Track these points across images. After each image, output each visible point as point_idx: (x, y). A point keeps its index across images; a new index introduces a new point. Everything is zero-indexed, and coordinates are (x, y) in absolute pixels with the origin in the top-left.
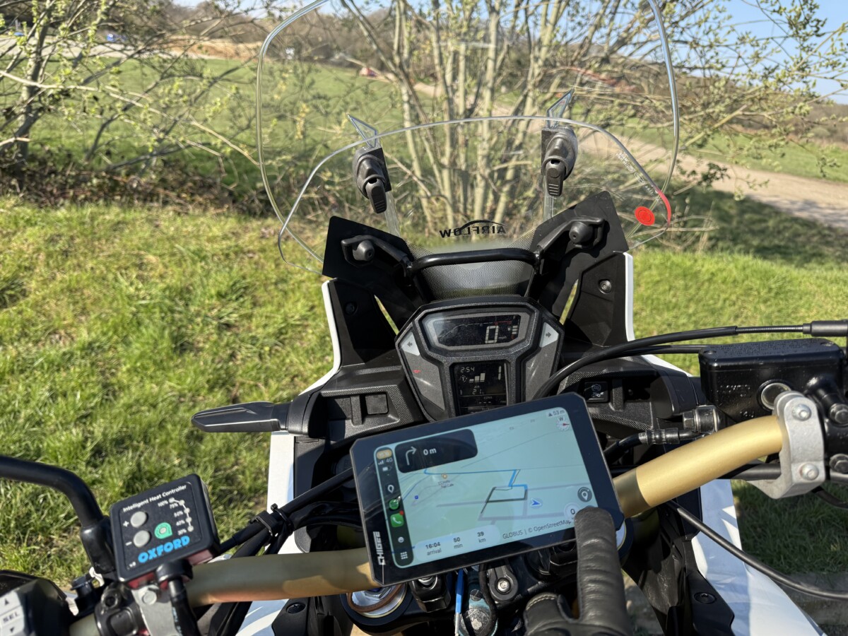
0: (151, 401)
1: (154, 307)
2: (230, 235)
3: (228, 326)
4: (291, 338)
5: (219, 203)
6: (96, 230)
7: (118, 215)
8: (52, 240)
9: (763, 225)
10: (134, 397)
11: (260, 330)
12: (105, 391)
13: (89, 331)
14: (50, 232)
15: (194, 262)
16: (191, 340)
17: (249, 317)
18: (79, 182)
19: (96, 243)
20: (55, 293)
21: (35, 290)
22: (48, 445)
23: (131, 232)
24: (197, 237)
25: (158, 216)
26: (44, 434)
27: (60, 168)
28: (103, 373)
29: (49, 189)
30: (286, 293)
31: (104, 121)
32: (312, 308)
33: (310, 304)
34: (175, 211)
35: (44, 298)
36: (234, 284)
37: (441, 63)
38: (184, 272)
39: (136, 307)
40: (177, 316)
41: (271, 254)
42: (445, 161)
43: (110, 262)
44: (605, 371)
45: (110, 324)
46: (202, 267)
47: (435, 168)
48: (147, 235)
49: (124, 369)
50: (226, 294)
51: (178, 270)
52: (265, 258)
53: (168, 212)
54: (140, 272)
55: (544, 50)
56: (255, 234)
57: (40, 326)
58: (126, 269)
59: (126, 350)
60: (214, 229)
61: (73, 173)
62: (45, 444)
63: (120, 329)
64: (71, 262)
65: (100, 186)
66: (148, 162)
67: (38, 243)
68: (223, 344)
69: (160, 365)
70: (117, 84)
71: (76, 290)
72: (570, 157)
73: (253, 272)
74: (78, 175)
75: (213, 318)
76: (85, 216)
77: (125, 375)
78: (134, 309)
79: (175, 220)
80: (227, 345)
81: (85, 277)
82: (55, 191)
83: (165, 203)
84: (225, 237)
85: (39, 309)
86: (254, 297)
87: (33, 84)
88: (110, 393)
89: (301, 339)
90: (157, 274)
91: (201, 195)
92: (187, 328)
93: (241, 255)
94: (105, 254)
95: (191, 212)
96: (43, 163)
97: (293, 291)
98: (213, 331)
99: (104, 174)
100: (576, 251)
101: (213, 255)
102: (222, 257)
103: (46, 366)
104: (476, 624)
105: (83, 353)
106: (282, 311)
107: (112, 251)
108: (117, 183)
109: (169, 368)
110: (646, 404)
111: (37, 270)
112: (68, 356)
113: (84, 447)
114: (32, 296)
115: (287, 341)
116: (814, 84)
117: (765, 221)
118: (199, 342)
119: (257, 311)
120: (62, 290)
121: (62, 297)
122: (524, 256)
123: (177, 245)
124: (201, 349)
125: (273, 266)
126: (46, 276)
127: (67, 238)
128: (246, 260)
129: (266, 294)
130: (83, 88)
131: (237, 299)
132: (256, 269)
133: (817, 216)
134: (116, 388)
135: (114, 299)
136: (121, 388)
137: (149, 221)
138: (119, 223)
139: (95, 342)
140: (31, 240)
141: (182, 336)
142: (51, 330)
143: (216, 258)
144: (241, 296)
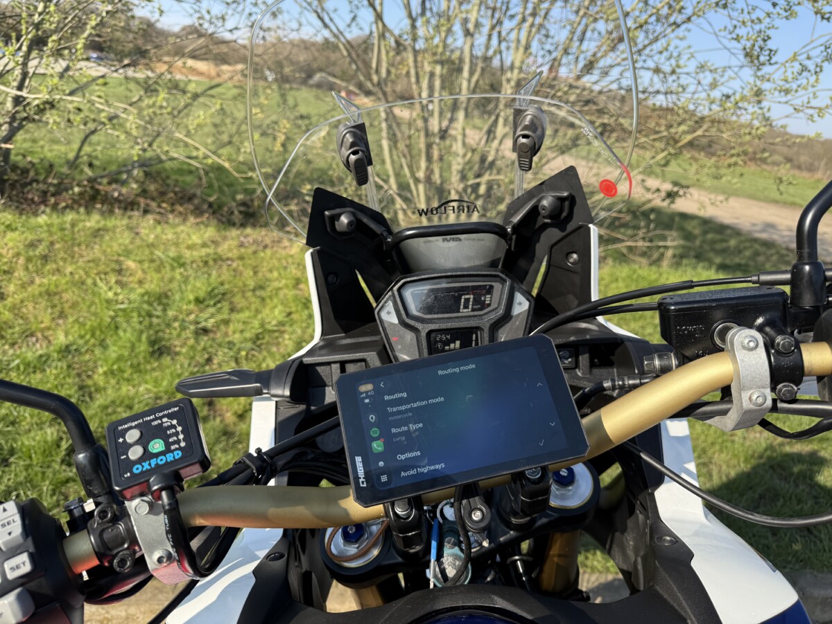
0: (127, 402)
1: (132, 311)
2: (209, 243)
3: (205, 331)
4: (268, 343)
5: (198, 212)
6: (77, 236)
7: (98, 222)
8: (32, 245)
9: (724, 245)
10: (109, 399)
11: (237, 336)
12: (81, 393)
13: (66, 335)
14: (30, 237)
15: (173, 269)
16: (168, 344)
17: (226, 322)
18: (60, 189)
19: (76, 249)
20: (33, 296)
21: (14, 293)
22: (23, 444)
23: (111, 239)
24: (177, 244)
25: (138, 224)
26: (19, 434)
27: (41, 178)
28: (79, 375)
29: (30, 196)
30: (263, 299)
31: (87, 132)
32: (289, 314)
33: (288, 310)
34: (155, 220)
35: (22, 302)
36: (213, 290)
37: (418, 81)
38: (163, 278)
39: (114, 311)
40: (155, 320)
41: (249, 262)
42: (421, 174)
43: (90, 268)
44: (572, 338)
45: (87, 327)
46: (181, 274)
47: (411, 182)
48: (127, 241)
49: (101, 371)
50: (204, 300)
51: (156, 276)
52: (244, 265)
53: (149, 220)
54: (120, 278)
55: (516, 71)
56: (235, 243)
57: (17, 329)
58: (106, 274)
59: (103, 353)
60: (194, 237)
61: (55, 182)
62: (19, 443)
63: (98, 333)
64: (50, 266)
65: (81, 194)
66: (129, 172)
67: (18, 247)
68: (199, 348)
69: (137, 368)
70: (102, 94)
71: (55, 294)
72: (539, 132)
73: (231, 279)
74: (60, 184)
75: (191, 323)
76: (65, 222)
77: (102, 378)
78: (112, 313)
79: (155, 227)
80: (204, 349)
81: (63, 281)
82: (36, 199)
83: (146, 212)
84: (204, 245)
85: (16, 311)
86: (231, 303)
87: (19, 93)
88: (86, 395)
89: (278, 344)
90: (136, 280)
91: (181, 205)
92: (163, 331)
93: (220, 263)
94: (86, 259)
95: (171, 221)
96: (25, 171)
97: (271, 298)
98: (190, 335)
99: (85, 183)
100: (545, 226)
101: (192, 262)
102: (201, 264)
103: (22, 368)
104: (451, 572)
105: (60, 356)
106: (260, 317)
107: (91, 256)
108: (98, 191)
109: (146, 371)
110: (611, 370)
111: (16, 274)
112: (44, 359)
113: (59, 446)
114: (10, 299)
115: (263, 347)
116: (769, 110)
117: (726, 241)
118: (175, 346)
119: (235, 316)
120: (40, 294)
121: (40, 300)
122: (497, 230)
123: (157, 252)
124: (177, 354)
125: (251, 273)
126: (25, 279)
127: (47, 243)
128: (225, 267)
129: (243, 300)
130: (69, 98)
131: (215, 305)
132: (235, 276)
133: (775, 237)
134: (93, 389)
135: (93, 303)
136: (98, 390)
137: (130, 228)
138: (99, 230)
139: (71, 345)
140: (11, 244)
141: (161, 340)
142: (28, 333)
143: (194, 265)
144: (219, 302)
